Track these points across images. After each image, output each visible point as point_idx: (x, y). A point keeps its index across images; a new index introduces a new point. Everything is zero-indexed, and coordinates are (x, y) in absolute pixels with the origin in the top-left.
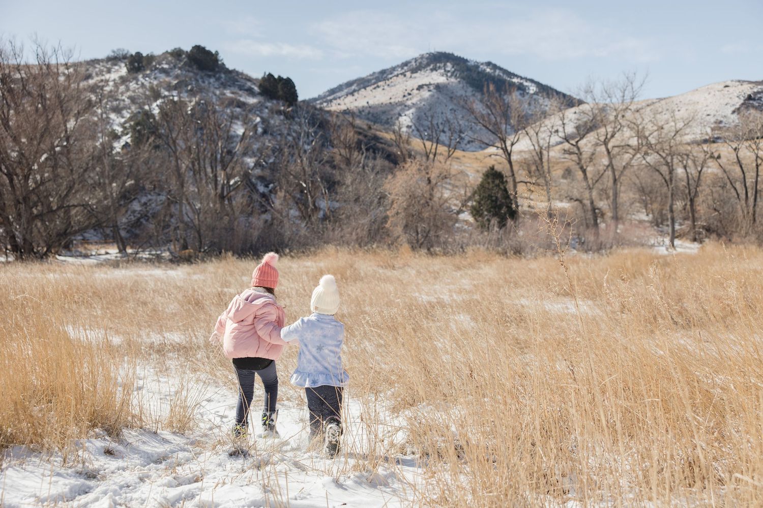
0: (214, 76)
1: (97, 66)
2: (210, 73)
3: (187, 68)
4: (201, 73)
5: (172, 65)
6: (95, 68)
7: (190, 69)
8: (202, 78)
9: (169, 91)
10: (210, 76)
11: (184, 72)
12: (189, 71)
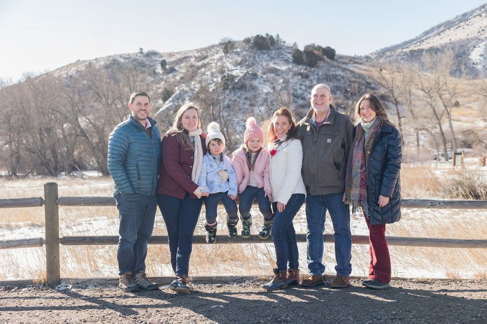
0: (267, 53)
1: (213, 49)
2: (265, 52)
3: (250, 50)
4: (259, 52)
5: (242, 49)
6: (212, 51)
7: (252, 50)
8: (259, 55)
9: (235, 66)
10: (264, 54)
11: (248, 53)
12: (251, 52)
